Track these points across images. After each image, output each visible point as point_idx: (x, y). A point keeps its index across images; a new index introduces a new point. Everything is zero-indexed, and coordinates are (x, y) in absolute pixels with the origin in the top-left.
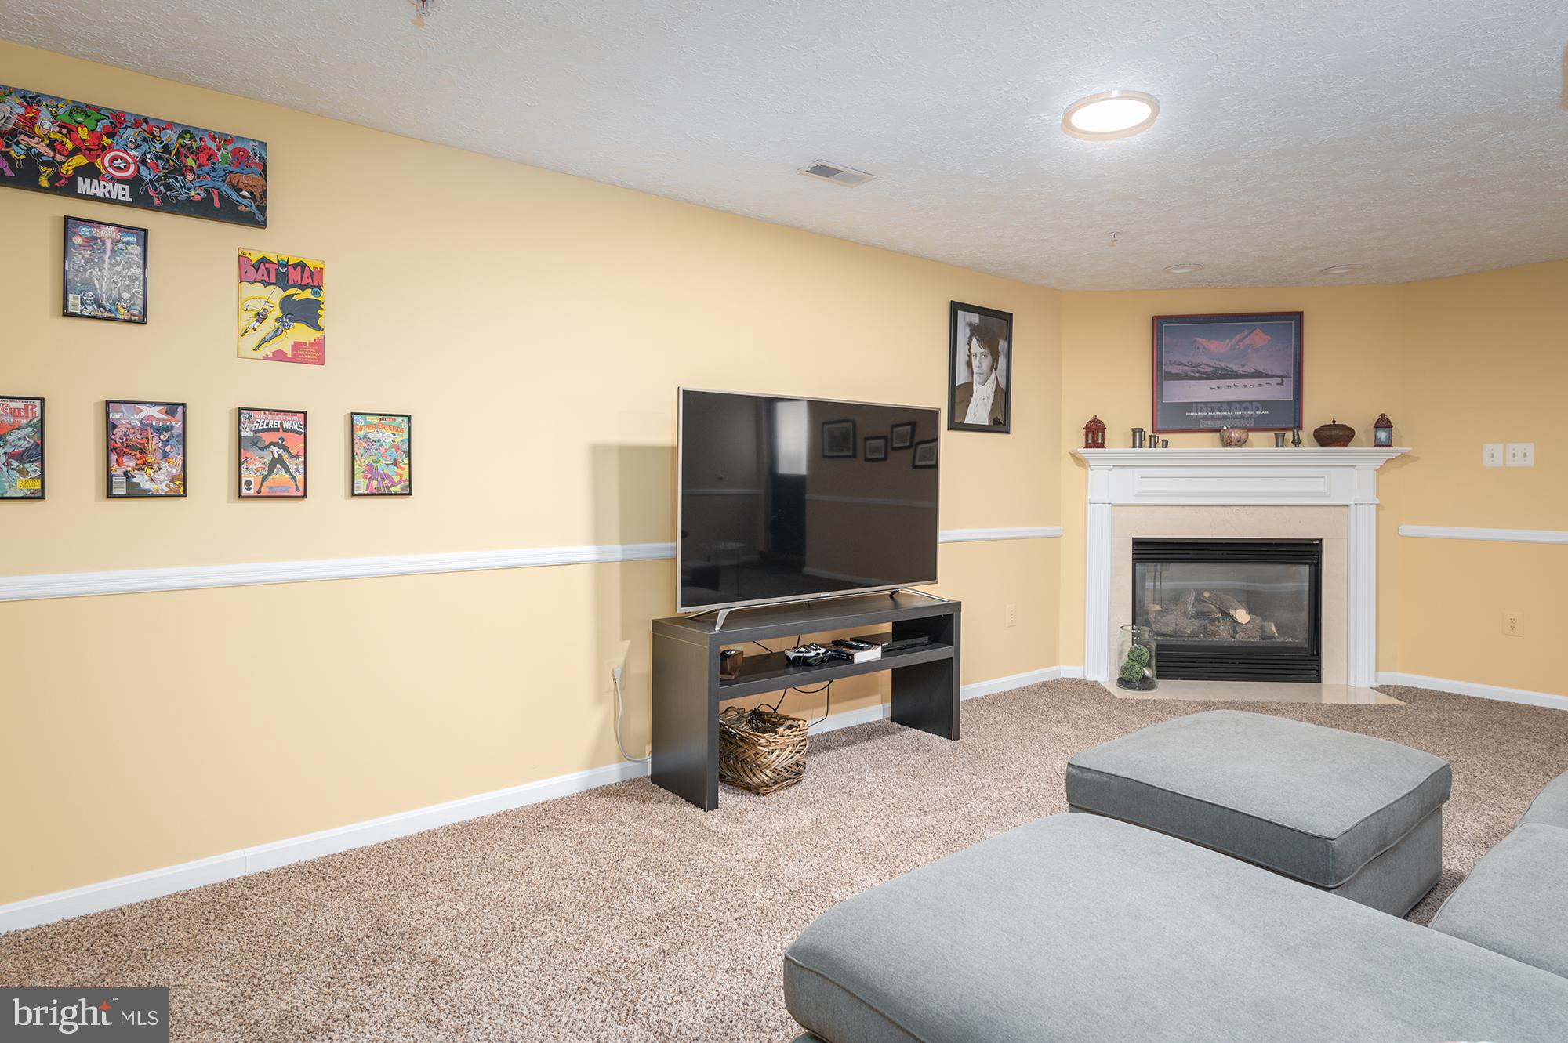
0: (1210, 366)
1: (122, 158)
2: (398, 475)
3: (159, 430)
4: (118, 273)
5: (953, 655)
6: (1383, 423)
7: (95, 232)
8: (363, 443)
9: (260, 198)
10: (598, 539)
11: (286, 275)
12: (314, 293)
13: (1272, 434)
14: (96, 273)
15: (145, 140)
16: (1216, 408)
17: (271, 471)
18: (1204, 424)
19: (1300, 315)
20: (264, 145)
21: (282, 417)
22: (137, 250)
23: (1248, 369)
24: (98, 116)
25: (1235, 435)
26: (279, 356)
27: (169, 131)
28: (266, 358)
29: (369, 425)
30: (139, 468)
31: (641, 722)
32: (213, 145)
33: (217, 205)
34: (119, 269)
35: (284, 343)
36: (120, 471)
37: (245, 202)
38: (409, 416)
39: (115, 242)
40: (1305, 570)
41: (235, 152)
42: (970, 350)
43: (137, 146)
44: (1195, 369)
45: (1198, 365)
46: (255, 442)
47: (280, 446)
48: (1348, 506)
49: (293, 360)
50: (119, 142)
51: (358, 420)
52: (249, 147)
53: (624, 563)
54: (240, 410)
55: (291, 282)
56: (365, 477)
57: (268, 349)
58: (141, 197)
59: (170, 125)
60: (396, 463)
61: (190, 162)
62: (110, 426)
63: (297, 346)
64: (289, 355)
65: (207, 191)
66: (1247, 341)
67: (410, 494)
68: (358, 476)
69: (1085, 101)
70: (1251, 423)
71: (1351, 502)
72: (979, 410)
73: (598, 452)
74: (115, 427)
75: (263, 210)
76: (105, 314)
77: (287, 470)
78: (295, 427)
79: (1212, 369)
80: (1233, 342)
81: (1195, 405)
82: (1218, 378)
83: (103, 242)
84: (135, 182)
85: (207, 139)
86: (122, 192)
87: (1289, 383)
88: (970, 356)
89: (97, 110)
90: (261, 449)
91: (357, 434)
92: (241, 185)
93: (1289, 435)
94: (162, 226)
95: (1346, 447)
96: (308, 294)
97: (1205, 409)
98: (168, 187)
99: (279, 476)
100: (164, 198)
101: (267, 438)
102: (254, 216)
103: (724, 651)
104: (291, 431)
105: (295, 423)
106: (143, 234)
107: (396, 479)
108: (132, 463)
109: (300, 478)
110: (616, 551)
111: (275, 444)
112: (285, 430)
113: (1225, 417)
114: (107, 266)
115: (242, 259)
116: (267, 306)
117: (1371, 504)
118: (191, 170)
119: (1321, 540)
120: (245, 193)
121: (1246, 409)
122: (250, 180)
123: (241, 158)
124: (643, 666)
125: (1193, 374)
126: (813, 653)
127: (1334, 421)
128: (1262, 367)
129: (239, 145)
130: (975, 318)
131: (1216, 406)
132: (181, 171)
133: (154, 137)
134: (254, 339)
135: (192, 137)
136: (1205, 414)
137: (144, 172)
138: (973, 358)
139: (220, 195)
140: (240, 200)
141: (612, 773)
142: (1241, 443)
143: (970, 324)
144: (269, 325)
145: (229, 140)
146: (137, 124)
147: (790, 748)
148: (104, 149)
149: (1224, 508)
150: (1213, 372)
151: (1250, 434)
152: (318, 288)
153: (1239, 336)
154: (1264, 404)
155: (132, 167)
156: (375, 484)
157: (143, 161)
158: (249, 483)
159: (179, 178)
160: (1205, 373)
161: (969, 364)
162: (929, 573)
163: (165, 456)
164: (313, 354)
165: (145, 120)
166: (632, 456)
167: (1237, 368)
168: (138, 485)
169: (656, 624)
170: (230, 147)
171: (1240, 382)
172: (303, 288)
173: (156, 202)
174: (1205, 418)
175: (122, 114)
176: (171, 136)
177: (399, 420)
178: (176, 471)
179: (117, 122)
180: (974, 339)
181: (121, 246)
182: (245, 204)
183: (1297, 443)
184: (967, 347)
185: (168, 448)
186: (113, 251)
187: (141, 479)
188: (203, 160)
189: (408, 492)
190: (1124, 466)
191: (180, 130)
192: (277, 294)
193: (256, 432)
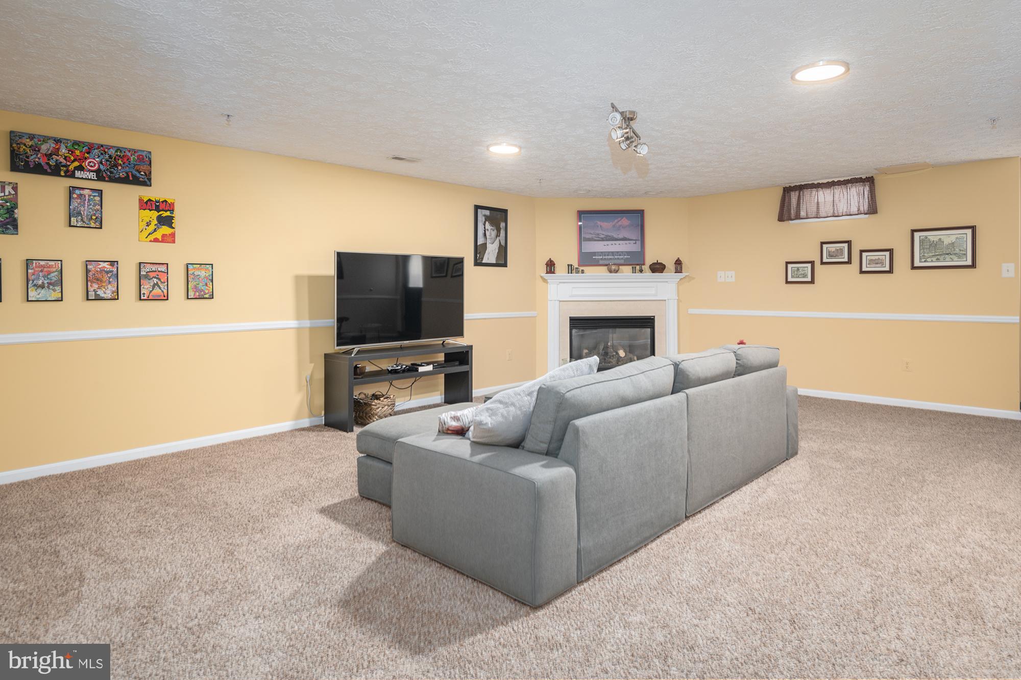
0: (603, 234)
1: (93, 162)
2: (207, 290)
3: (107, 272)
4: (91, 208)
5: (468, 370)
6: (678, 263)
7: (82, 192)
8: (192, 276)
9: (148, 175)
10: (298, 317)
11: (158, 206)
12: (171, 213)
13: (631, 267)
14: (82, 209)
15: (102, 154)
16: (606, 254)
17: (153, 289)
18: (601, 262)
19: (643, 211)
20: (150, 153)
21: (158, 266)
22: (98, 199)
23: (621, 236)
24: (83, 146)
25: (613, 267)
26: (156, 240)
27: (111, 150)
28: (151, 241)
29: (194, 268)
30: (99, 288)
31: (320, 400)
32: (129, 154)
33: (131, 178)
34: (91, 206)
35: (158, 235)
36: (92, 289)
37: (143, 177)
38: (212, 265)
39: (90, 196)
40: (649, 330)
41: (138, 156)
42: (485, 228)
43: (99, 157)
44: (597, 236)
45: (598, 234)
46: (146, 277)
47: (157, 278)
48: (664, 300)
49: (162, 241)
50: (92, 155)
51: (190, 267)
52: (144, 154)
53: (312, 329)
54: (140, 263)
55: (161, 209)
56: (193, 291)
57: (152, 237)
58: (100, 177)
59: (112, 147)
60: (206, 285)
61: (120, 162)
62: (87, 271)
63: (164, 236)
64: (160, 240)
65: (127, 173)
66: (620, 223)
67: (213, 298)
68: (190, 290)
69: (496, 144)
70: (622, 262)
71: (666, 299)
72: (490, 255)
73: (298, 279)
74: (90, 271)
75: (150, 180)
76: (86, 225)
77: (160, 288)
78: (163, 270)
79: (604, 236)
80: (614, 224)
81: (597, 253)
82: (607, 240)
83: (85, 196)
84: (98, 172)
85: (127, 152)
86: (93, 175)
87: (639, 243)
88: (485, 231)
89: (83, 143)
90: (149, 279)
91: (189, 272)
92: (141, 170)
93: (638, 267)
94: (109, 188)
95: (663, 273)
96: (168, 214)
97: (601, 255)
98: (111, 172)
99: (157, 291)
100: (109, 177)
101: (151, 275)
102: (146, 182)
103: (356, 365)
104: (161, 272)
105: (163, 268)
106: (100, 192)
107: (207, 291)
108: (97, 286)
109: (165, 291)
110: (307, 323)
111: (155, 277)
112: (159, 271)
113: (611, 259)
114: (86, 206)
115: (141, 200)
116: (151, 219)
117: (675, 299)
118: (121, 165)
119: (654, 316)
120: (142, 173)
121: (620, 255)
122: (144, 167)
123: (141, 159)
124: (320, 375)
125: (596, 238)
126: (399, 367)
127: (657, 261)
128: (627, 235)
129: (139, 153)
130: (487, 213)
132: (116, 165)
133: (105, 152)
134: (146, 233)
135: (121, 151)
136: (602, 257)
137: (102, 167)
138: (487, 231)
139: (132, 175)
140: (140, 176)
141: (306, 422)
142: (616, 271)
143: (485, 216)
144: (152, 227)
145: (135, 151)
146: (98, 148)
147: (386, 407)
148: (86, 158)
149: (611, 302)
150: (605, 238)
151: (620, 267)
152: (172, 211)
153: (616, 221)
154: (628, 253)
155: (97, 165)
156: (197, 294)
157: (101, 162)
158: (144, 294)
159: (116, 169)
160: (601, 238)
161: (485, 235)
162: (460, 333)
163: (110, 283)
164: (170, 239)
165: (102, 146)
166: (314, 280)
167: (615, 236)
168: (99, 295)
169: (326, 356)
170: (136, 155)
171: (617, 242)
172: (166, 211)
173: (107, 179)
174: (602, 259)
175: (93, 144)
176: (112, 152)
177: (208, 266)
178: (115, 289)
179: (90, 147)
180: (487, 223)
181: (92, 197)
182: (142, 176)
183: (641, 271)
184: (483, 226)
185: (111, 280)
186: (89, 199)
187: (101, 293)
188: (125, 160)
189: (212, 297)
190: (564, 283)
191: (116, 149)
192: (155, 214)
193: (147, 272)
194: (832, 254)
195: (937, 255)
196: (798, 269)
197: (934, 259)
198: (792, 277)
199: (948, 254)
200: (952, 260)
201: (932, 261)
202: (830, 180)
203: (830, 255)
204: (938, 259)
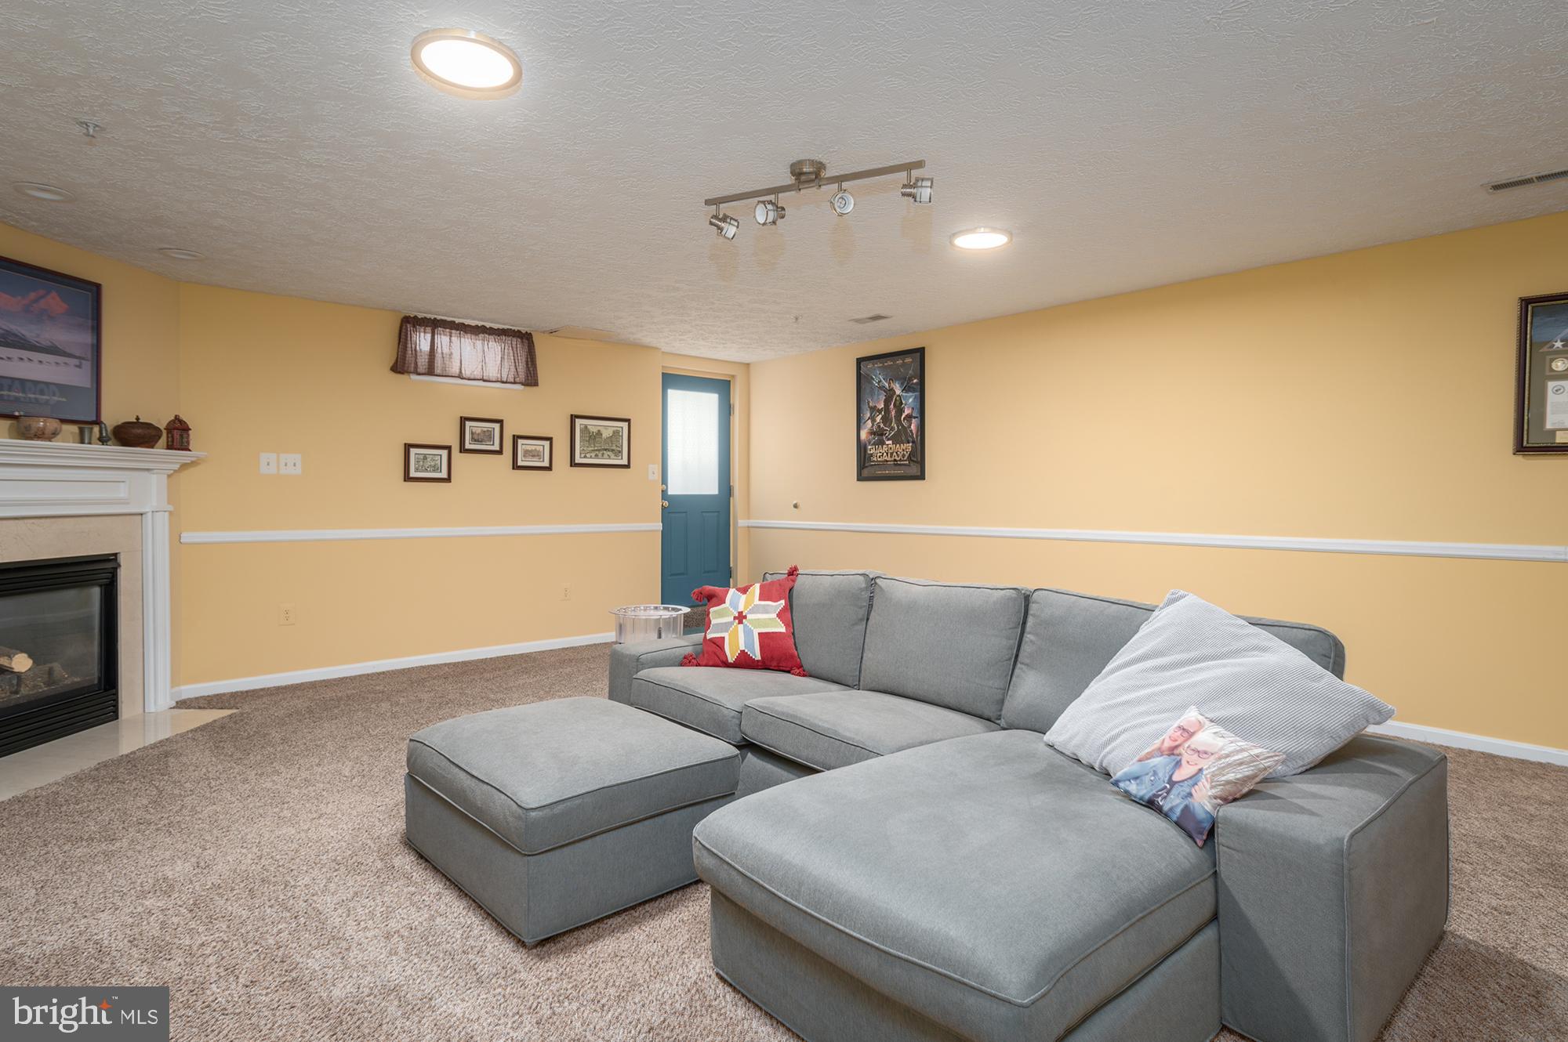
6: (178, 425)
16: (6, 385)
19: (98, 287)
23: (43, 341)
40: (96, 592)
48: (142, 514)
70: (48, 411)
71: (146, 511)
79: (2, 331)
80: (26, 302)
87: (88, 367)
95: (152, 447)
117: (165, 511)
119: (116, 555)
121: (42, 392)
127: (138, 419)
153: (33, 296)
167: (31, 338)
171: (35, 356)
183: (104, 440)
194: (476, 437)
195: (596, 450)
196: (425, 457)
197: (593, 455)
198: (417, 470)
199: (606, 450)
200: (609, 457)
201: (591, 457)
202: (480, 324)
203: (475, 439)
204: (596, 455)
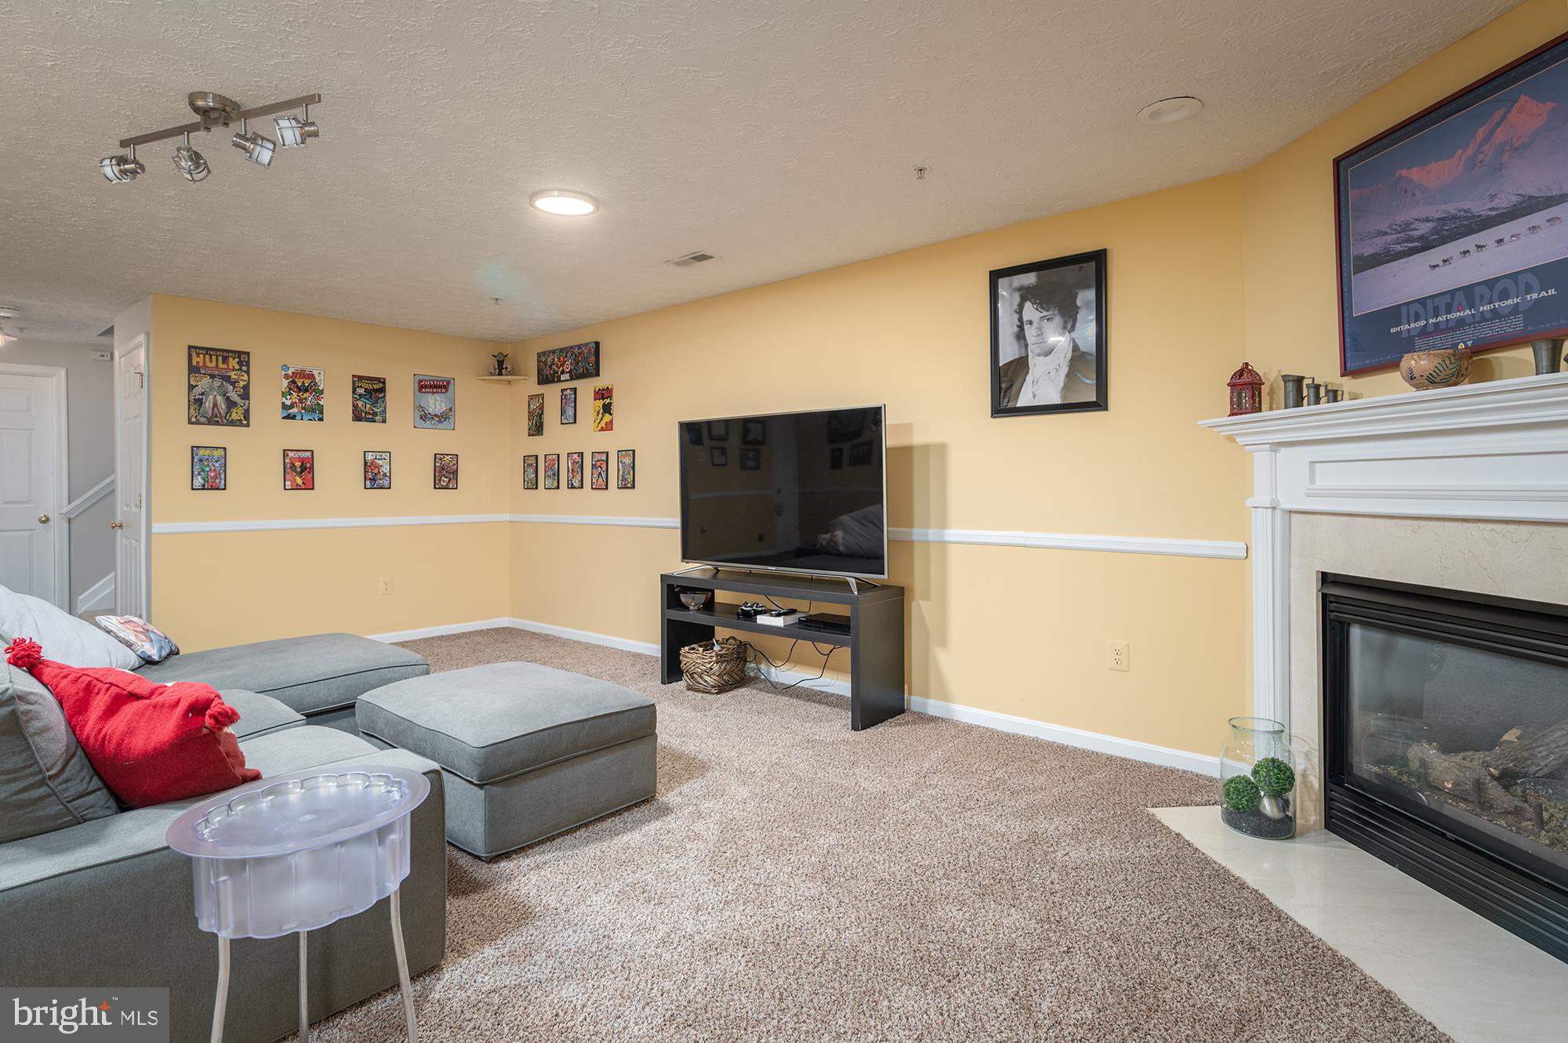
0: (1427, 220)
16: (1442, 308)
18: (1421, 346)
23: (1505, 200)
42: (1020, 319)
44: (1402, 235)
45: (1407, 227)
46: (595, 466)
55: (605, 396)
57: (599, 428)
60: (629, 473)
66: (1502, 135)
70: (1517, 325)
72: (1043, 386)
75: (596, 370)
76: (568, 422)
79: (1431, 225)
80: (1470, 152)
81: (1404, 310)
82: (1443, 241)
88: (1021, 327)
96: (609, 401)
97: (1422, 314)
101: (598, 464)
102: (593, 372)
104: (603, 460)
107: (629, 480)
111: (600, 467)
113: (1461, 323)
121: (1506, 296)
125: (1399, 248)
130: (1030, 278)
131: (1441, 303)
134: (597, 423)
136: (1422, 323)
138: (1026, 327)
143: (1021, 289)
149: (1465, 525)
150: (1435, 231)
152: (611, 397)
153: (1483, 133)
154: (1546, 274)
158: (594, 483)
160: (1421, 237)
161: (1021, 336)
164: (609, 427)
167: (1481, 209)
171: (1492, 235)
172: (608, 398)
180: (1028, 305)
184: (1016, 316)
193: (595, 462)
